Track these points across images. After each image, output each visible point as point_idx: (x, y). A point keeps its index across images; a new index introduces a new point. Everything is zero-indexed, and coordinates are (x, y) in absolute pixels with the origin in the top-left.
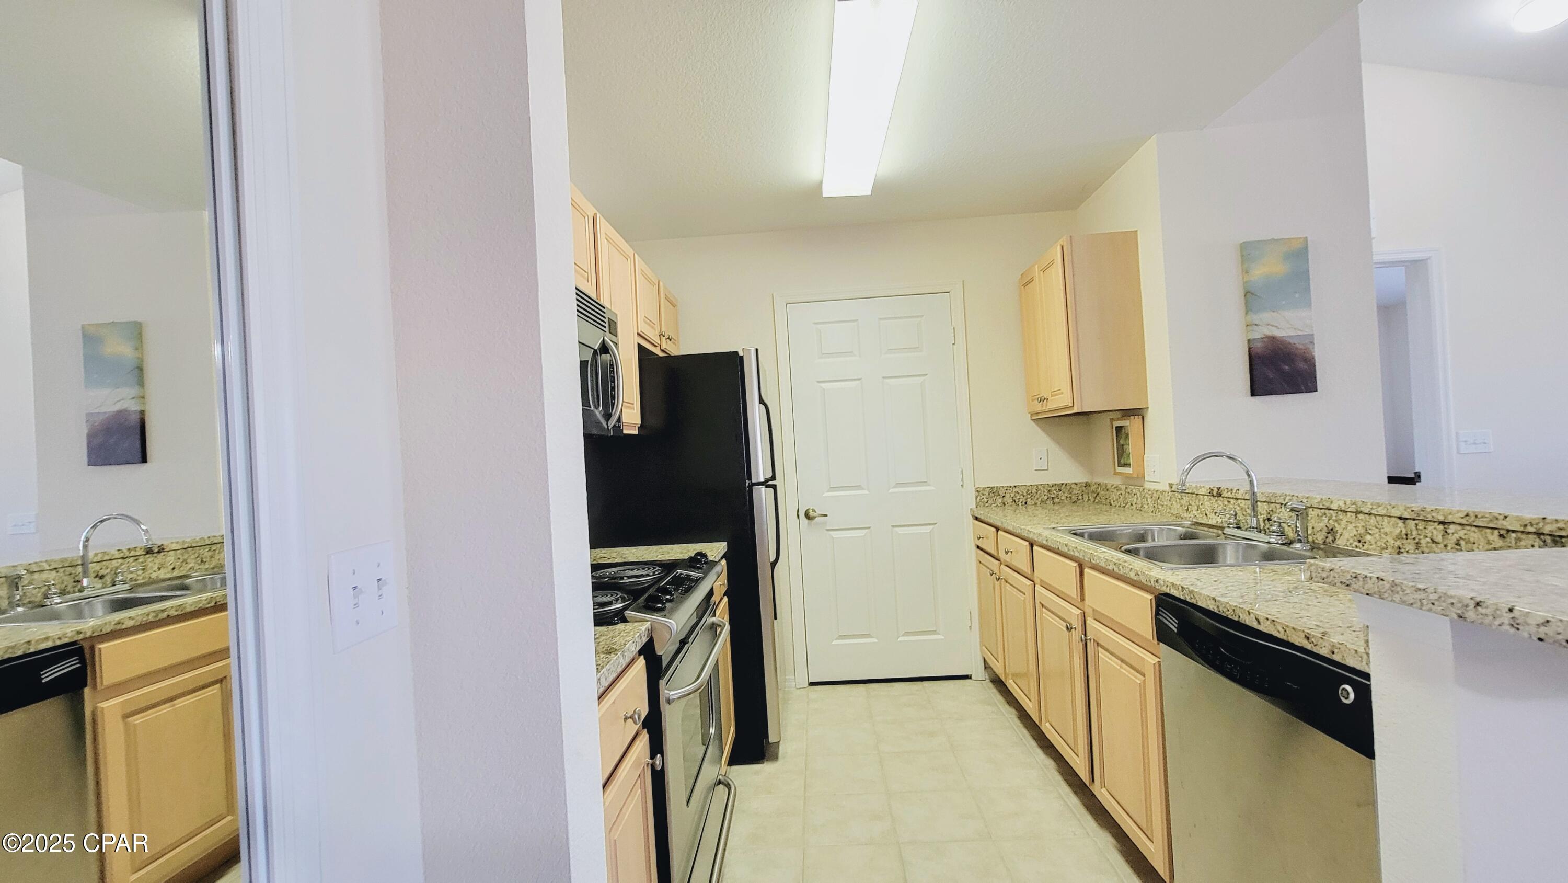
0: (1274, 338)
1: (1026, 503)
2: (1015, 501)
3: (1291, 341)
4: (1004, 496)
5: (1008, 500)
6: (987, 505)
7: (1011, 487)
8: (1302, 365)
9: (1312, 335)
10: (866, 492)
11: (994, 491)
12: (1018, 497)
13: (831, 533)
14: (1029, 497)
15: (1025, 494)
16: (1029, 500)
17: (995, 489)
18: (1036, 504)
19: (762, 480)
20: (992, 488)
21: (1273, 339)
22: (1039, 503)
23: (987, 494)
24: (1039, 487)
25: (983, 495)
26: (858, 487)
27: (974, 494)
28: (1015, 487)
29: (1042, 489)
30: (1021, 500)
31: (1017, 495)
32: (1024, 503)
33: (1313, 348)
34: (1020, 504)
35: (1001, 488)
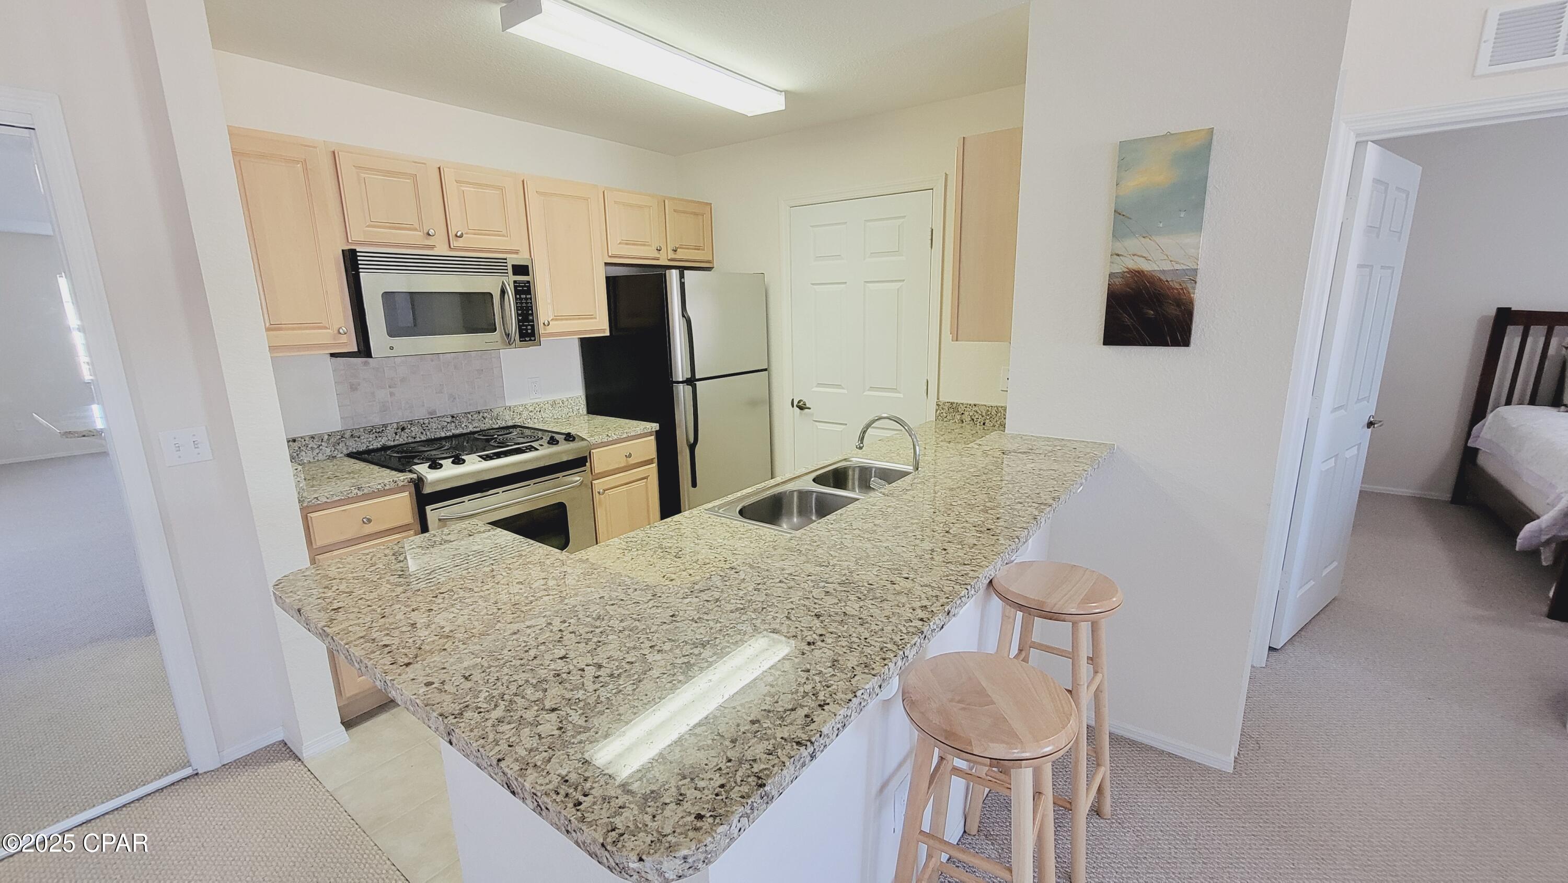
0: (1138, 272)
1: (984, 424)
2: (973, 420)
3: (1163, 277)
4: (963, 414)
5: (966, 418)
6: (945, 419)
7: (970, 405)
8: (1173, 311)
9: (1196, 270)
10: (845, 391)
11: (954, 407)
12: (977, 417)
13: (817, 423)
14: (988, 418)
15: (984, 414)
16: (987, 421)
17: (955, 405)
18: (994, 426)
19: (681, 380)
20: (952, 404)
21: (1138, 275)
22: (997, 426)
23: (947, 409)
24: (1000, 409)
25: (943, 409)
26: (839, 386)
27: (935, 407)
28: (975, 405)
29: (1002, 411)
30: (979, 420)
31: (975, 414)
32: (982, 423)
33: (1194, 288)
34: (978, 425)
35: (961, 405)
